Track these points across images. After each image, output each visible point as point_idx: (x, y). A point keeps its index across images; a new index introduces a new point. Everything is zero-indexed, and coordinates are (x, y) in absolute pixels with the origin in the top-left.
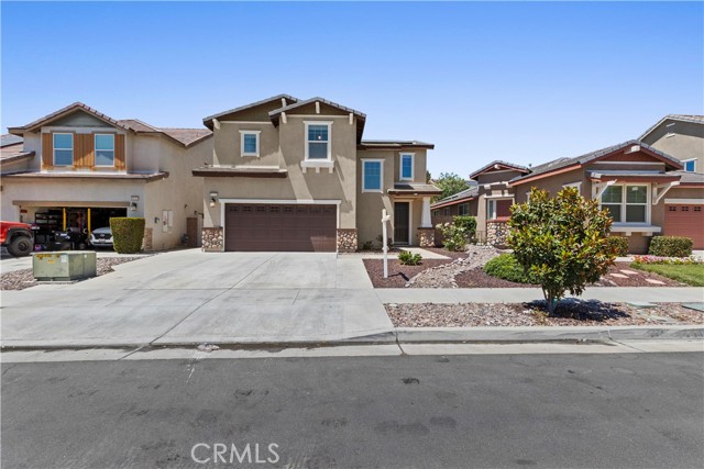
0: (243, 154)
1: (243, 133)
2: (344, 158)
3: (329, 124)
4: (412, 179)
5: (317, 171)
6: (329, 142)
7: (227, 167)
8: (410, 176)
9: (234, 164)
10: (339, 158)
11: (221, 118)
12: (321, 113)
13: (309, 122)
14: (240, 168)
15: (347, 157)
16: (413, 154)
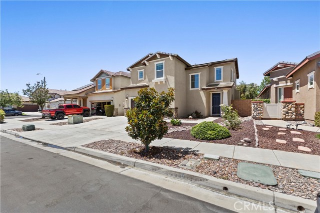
0: (139, 79)
1: (139, 71)
2: (170, 76)
3: (163, 62)
4: (222, 80)
5: (159, 83)
6: (164, 70)
7: (135, 85)
8: (221, 79)
9: (136, 83)
10: (168, 76)
11: (132, 67)
12: (161, 58)
13: (156, 63)
14: (138, 85)
15: (171, 76)
16: (222, 67)
